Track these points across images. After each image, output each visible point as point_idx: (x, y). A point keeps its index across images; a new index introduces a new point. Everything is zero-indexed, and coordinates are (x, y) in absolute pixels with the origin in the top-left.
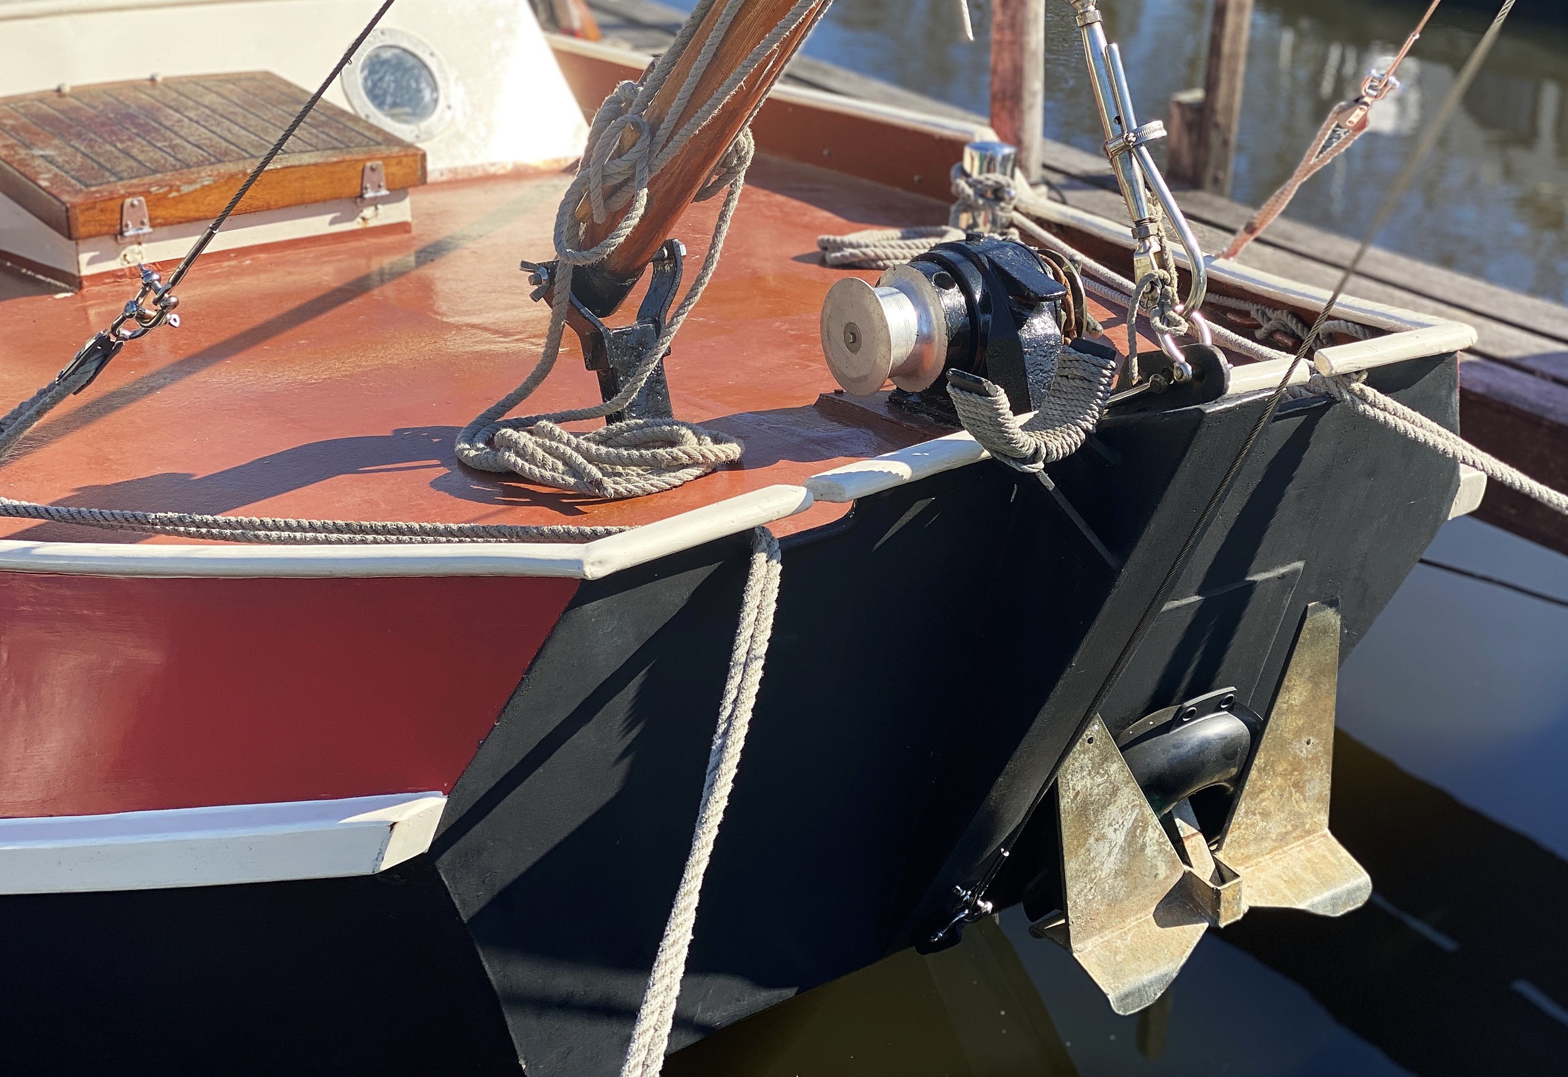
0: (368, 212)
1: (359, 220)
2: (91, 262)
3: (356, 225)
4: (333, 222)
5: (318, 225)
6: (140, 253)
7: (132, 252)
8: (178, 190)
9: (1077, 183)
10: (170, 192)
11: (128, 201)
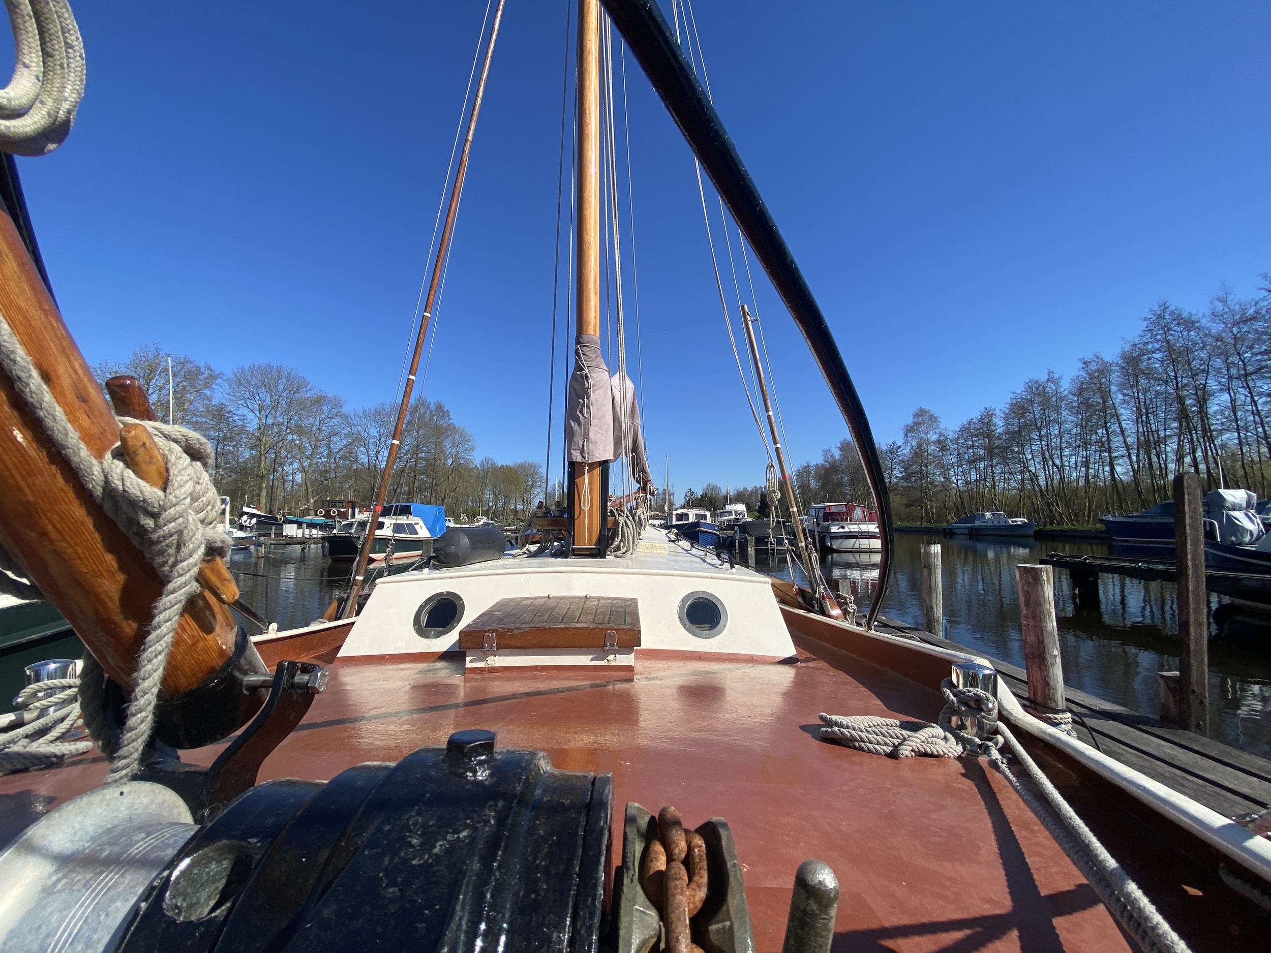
0: (611, 657)
1: (606, 661)
2: (471, 661)
3: (604, 663)
4: (592, 660)
5: (584, 660)
6: (494, 660)
7: (491, 660)
8: (512, 632)
9: (1097, 715)
10: (508, 632)
11: (487, 634)
